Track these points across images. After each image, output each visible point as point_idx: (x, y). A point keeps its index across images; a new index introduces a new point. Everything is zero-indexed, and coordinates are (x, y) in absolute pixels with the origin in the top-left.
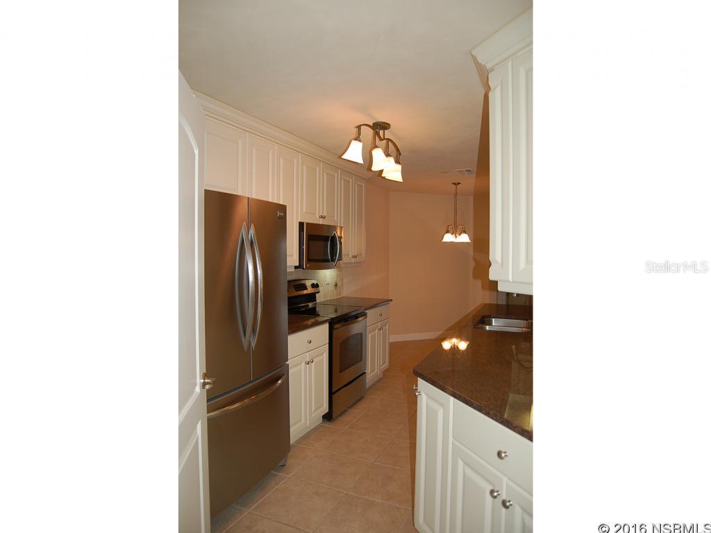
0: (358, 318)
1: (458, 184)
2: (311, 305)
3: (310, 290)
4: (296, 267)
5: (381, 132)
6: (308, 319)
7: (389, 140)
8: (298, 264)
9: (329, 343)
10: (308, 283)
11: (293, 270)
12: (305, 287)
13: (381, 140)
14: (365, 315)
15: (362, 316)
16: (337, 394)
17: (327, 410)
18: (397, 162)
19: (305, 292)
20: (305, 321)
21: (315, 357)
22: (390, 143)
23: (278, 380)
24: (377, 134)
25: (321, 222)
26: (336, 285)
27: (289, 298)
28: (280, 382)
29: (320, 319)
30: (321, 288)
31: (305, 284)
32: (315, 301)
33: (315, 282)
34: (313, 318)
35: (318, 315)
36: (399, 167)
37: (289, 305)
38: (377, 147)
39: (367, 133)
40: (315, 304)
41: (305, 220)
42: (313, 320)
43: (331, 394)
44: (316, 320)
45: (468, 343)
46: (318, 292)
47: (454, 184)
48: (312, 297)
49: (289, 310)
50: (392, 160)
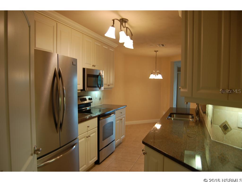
0: (111, 114)
1: (157, 51)
2: (88, 108)
3: (88, 101)
4: (81, 90)
5: (124, 24)
6: (87, 115)
7: (127, 28)
8: (82, 89)
9: (98, 127)
10: (87, 98)
11: (80, 91)
12: (85, 100)
13: (123, 27)
14: (114, 113)
15: (113, 113)
16: (101, 151)
17: (97, 159)
18: (131, 39)
19: (85, 102)
20: (85, 116)
21: (91, 134)
22: (128, 29)
23: (74, 146)
24: (121, 24)
25: (93, 68)
26: (100, 99)
27: (78, 105)
28: (74, 147)
29: (93, 115)
30: (93, 100)
31: (86, 98)
32: (91, 106)
33: (90, 97)
34: (89, 114)
35: (92, 113)
36: (132, 41)
37: (79, 108)
38: (122, 31)
39: (118, 23)
40: (90, 108)
41: (86, 67)
42: (89, 116)
43: (99, 151)
44: (91, 116)
45: (161, 125)
46: (92, 102)
47: (155, 51)
48: (89, 104)
49: (78, 111)
50: (128, 37)
